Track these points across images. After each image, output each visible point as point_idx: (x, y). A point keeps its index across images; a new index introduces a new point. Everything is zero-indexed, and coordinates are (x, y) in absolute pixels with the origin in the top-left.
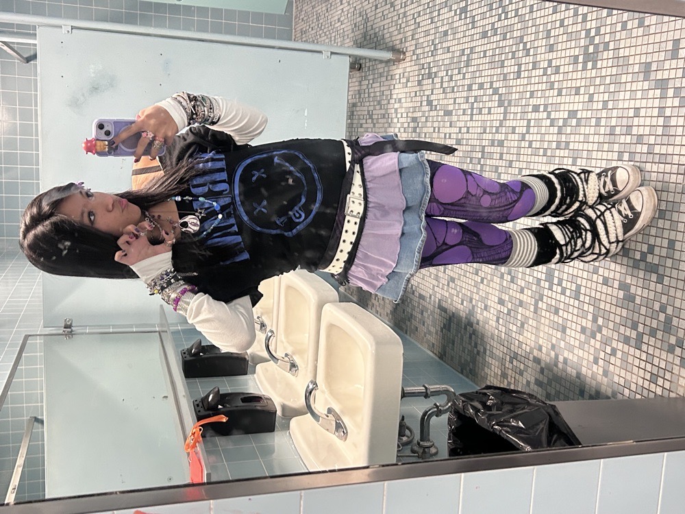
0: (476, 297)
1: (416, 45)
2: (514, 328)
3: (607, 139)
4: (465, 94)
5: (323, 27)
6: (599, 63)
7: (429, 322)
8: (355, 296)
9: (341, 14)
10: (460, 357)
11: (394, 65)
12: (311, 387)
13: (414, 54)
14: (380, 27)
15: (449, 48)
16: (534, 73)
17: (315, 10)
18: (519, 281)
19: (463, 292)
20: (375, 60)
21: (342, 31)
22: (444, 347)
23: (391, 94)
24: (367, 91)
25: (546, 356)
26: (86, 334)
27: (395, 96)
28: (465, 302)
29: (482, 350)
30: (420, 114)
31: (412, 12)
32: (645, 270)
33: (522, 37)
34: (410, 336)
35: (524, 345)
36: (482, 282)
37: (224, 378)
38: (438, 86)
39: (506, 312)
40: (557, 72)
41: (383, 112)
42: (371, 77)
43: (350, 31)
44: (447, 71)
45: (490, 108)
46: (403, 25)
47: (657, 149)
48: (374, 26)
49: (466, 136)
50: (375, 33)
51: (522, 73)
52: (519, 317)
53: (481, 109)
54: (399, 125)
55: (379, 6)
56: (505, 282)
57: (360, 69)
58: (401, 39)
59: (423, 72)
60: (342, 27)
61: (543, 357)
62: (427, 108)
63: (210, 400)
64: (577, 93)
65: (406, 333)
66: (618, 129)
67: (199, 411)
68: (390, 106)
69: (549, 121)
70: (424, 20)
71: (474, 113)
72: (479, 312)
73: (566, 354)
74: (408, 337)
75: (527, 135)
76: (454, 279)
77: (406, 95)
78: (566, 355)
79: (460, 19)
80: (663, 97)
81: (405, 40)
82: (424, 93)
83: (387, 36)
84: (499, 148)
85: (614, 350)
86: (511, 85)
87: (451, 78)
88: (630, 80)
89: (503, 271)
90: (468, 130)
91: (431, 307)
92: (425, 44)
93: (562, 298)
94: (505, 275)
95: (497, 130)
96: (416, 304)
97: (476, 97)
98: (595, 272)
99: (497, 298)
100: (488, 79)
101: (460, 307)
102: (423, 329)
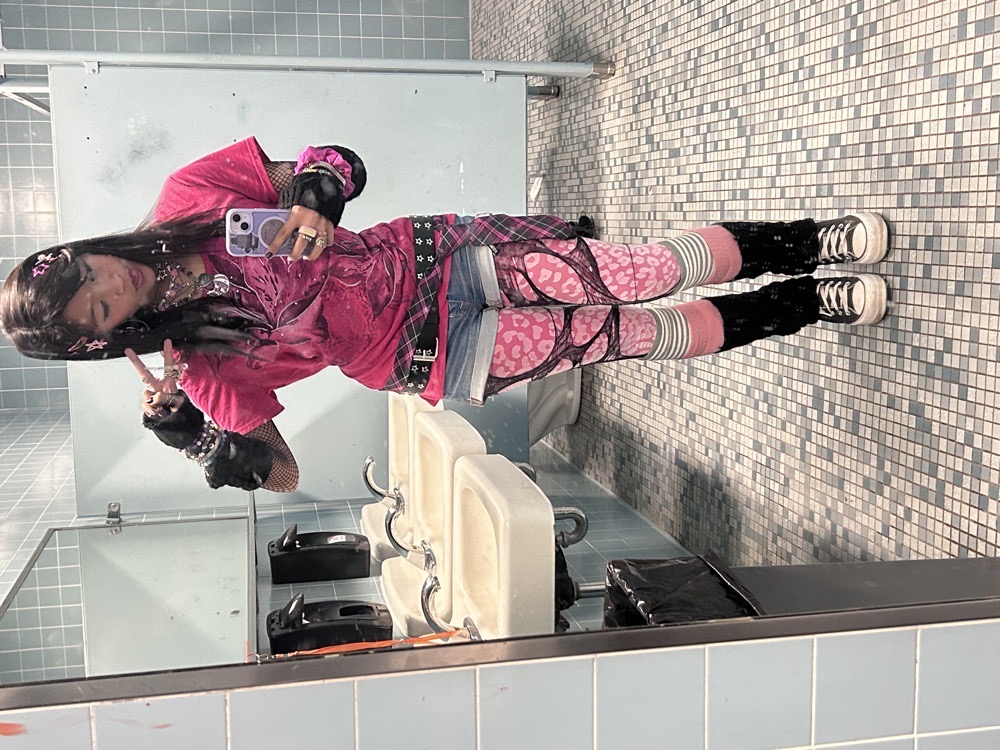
0: (724, 441)
1: (627, 50)
2: (776, 488)
3: (882, 175)
4: (694, 121)
5: (508, 34)
6: (865, 55)
7: (665, 487)
8: (567, 455)
9: (530, 10)
10: (708, 540)
11: (601, 83)
12: (429, 585)
13: (625, 65)
14: (580, 26)
15: (670, 50)
16: (781, 80)
17: (497, 7)
18: (779, 410)
19: (707, 435)
20: (577, 79)
21: (532, 37)
22: (686, 524)
23: (600, 130)
24: (569, 128)
25: (819, 527)
26: (140, 524)
27: (604, 134)
28: (710, 451)
29: (736, 526)
30: (637, 159)
32: (942, 380)
33: (763, 25)
34: (641, 511)
36: (731, 418)
37: (333, 583)
38: (659, 111)
39: (764, 463)
40: (811, 76)
41: (590, 159)
43: (543, 36)
44: (670, 86)
45: (727, 141)
46: (610, 21)
47: (948, 186)
48: (573, 26)
49: (700, 187)
50: (575, 37)
51: (767, 81)
52: (782, 469)
53: (716, 143)
54: (612, 178)
57: (558, 95)
58: (609, 43)
59: (639, 91)
60: (533, 30)
61: (816, 529)
62: (646, 148)
63: (290, 612)
64: (839, 107)
65: (636, 507)
66: (895, 158)
67: (273, 629)
68: (600, 149)
69: (804, 153)
71: (708, 150)
72: (729, 465)
73: (846, 522)
74: (639, 514)
75: (778, 179)
76: (694, 415)
77: (619, 130)
78: (846, 526)
80: (951, 102)
81: (613, 42)
82: (641, 124)
83: (591, 38)
84: (742, 202)
85: (908, 511)
86: (753, 101)
87: (676, 97)
88: (906, 79)
89: (757, 397)
90: (701, 177)
91: (666, 464)
92: (640, 48)
93: (836, 434)
94: (761, 403)
95: (739, 174)
96: (645, 459)
97: (709, 124)
98: (878, 388)
99: (751, 442)
100: (723, 95)
101: (704, 459)
102: (657, 499)
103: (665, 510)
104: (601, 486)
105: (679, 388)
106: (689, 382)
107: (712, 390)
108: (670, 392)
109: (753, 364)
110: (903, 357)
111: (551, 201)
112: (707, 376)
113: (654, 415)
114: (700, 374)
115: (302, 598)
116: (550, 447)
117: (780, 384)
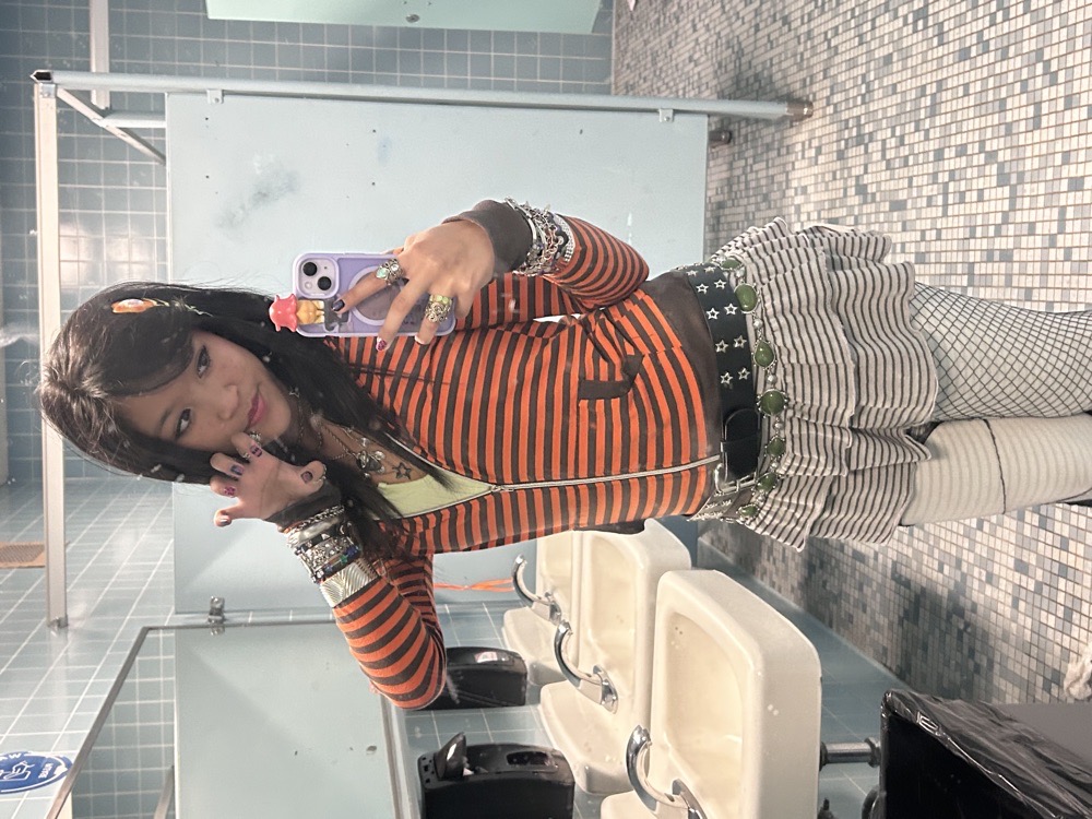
0: (968, 557)
1: (832, 88)
2: (1052, 621)
4: (930, 168)
5: (663, 75)
7: (875, 605)
8: (731, 556)
9: (694, 48)
10: (940, 677)
11: (792, 126)
12: (637, 740)
13: (828, 105)
14: (764, 63)
15: (894, 86)
16: (1068, 115)
19: (942, 546)
20: (757, 121)
21: (696, 77)
22: (906, 656)
23: (788, 181)
24: (743, 178)
26: (246, 625)
27: (794, 184)
28: (946, 568)
29: (984, 663)
30: (843, 212)
31: (823, 29)
33: (1039, 52)
34: (838, 631)
36: (980, 527)
37: (483, 712)
38: (877, 156)
39: (1032, 587)
42: (751, 152)
43: (711, 76)
44: (893, 128)
45: (981, 192)
46: (807, 55)
48: (754, 63)
49: (936, 246)
50: (756, 75)
51: (1044, 119)
52: (1061, 598)
53: (962, 194)
55: (762, 25)
56: (1027, 527)
57: (729, 142)
58: (804, 80)
59: (846, 134)
60: (696, 70)
62: (854, 200)
63: (448, 758)
65: (831, 626)
67: (428, 781)
68: (787, 201)
70: (846, 42)
71: (950, 201)
72: (976, 587)
74: (835, 634)
75: (1060, 237)
77: (816, 179)
79: (915, 31)
81: (811, 80)
82: (849, 173)
83: (778, 76)
84: (1003, 265)
86: (1022, 143)
87: (902, 141)
90: (939, 234)
91: (878, 577)
92: (850, 84)
95: (998, 231)
96: (846, 569)
97: (952, 172)
99: (1011, 560)
101: (935, 575)
102: (863, 618)
103: (875, 634)
115: (465, 739)
116: (707, 543)
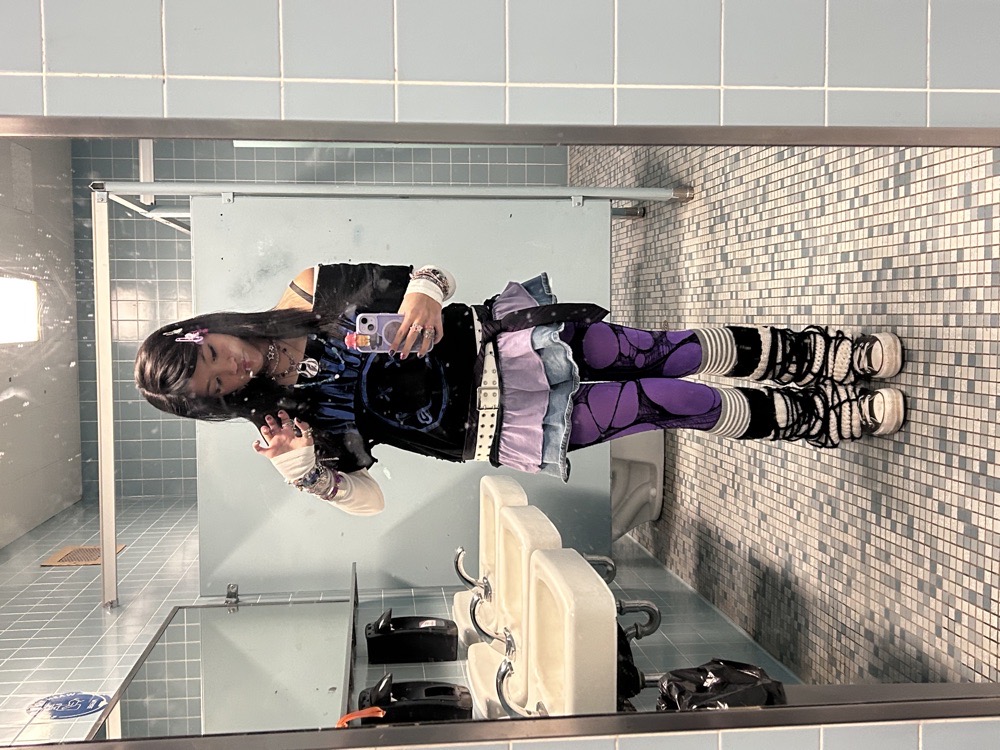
0: (792, 541)
1: (705, 177)
2: (840, 587)
3: (929, 296)
4: (763, 242)
6: (913, 186)
7: (739, 583)
8: (651, 549)
10: (778, 635)
11: (681, 206)
12: (503, 670)
13: (703, 190)
15: (741, 177)
16: (839, 206)
18: (842, 513)
19: (777, 534)
21: (622, 163)
22: (759, 622)
23: (680, 248)
24: (653, 246)
25: (879, 627)
26: (255, 604)
27: (684, 251)
28: (780, 551)
29: (803, 623)
30: (713, 274)
32: (986, 488)
33: (822, 157)
35: (853, 612)
36: (799, 519)
37: (423, 665)
38: (733, 232)
39: (828, 563)
40: (866, 205)
41: (672, 273)
43: (631, 162)
44: (742, 210)
45: (793, 261)
47: (987, 307)
49: (769, 302)
50: (659, 164)
51: (827, 207)
52: (845, 569)
53: (782, 262)
54: (691, 291)
56: (825, 516)
57: (643, 216)
58: (688, 170)
59: (714, 214)
60: (622, 157)
61: (876, 629)
62: (720, 265)
63: (380, 689)
64: (891, 233)
66: (941, 280)
68: (680, 265)
69: (861, 273)
71: (776, 268)
72: (797, 565)
73: (903, 623)
75: (837, 296)
76: (766, 515)
77: (698, 248)
78: (903, 626)
80: (988, 231)
81: (693, 169)
82: (717, 243)
83: (672, 166)
84: (806, 317)
85: (959, 613)
86: (815, 225)
87: (747, 220)
88: (948, 209)
89: (822, 500)
90: (770, 293)
91: (740, 561)
92: (715, 175)
93: (892, 537)
94: (825, 506)
95: (803, 291)
96: (722, 557)
97: (776, 246)
98: (929, 495)
99: (817, 542)
100: (788, 219)
101: (775, 558)
102: (733, 595)
103: (740, 606)
104: (682, 580)
105: (752, 489)
106: (760, 483)
107: (782, 492)
108: (743, 493)
109: (818, 469)
110: (952, 467)
111: (637, 311)
112: (775, 478)
113: (730, 515)
114: (770, 476)
115: (391, 678)
116: (636, 541)
117: (842, 488)
